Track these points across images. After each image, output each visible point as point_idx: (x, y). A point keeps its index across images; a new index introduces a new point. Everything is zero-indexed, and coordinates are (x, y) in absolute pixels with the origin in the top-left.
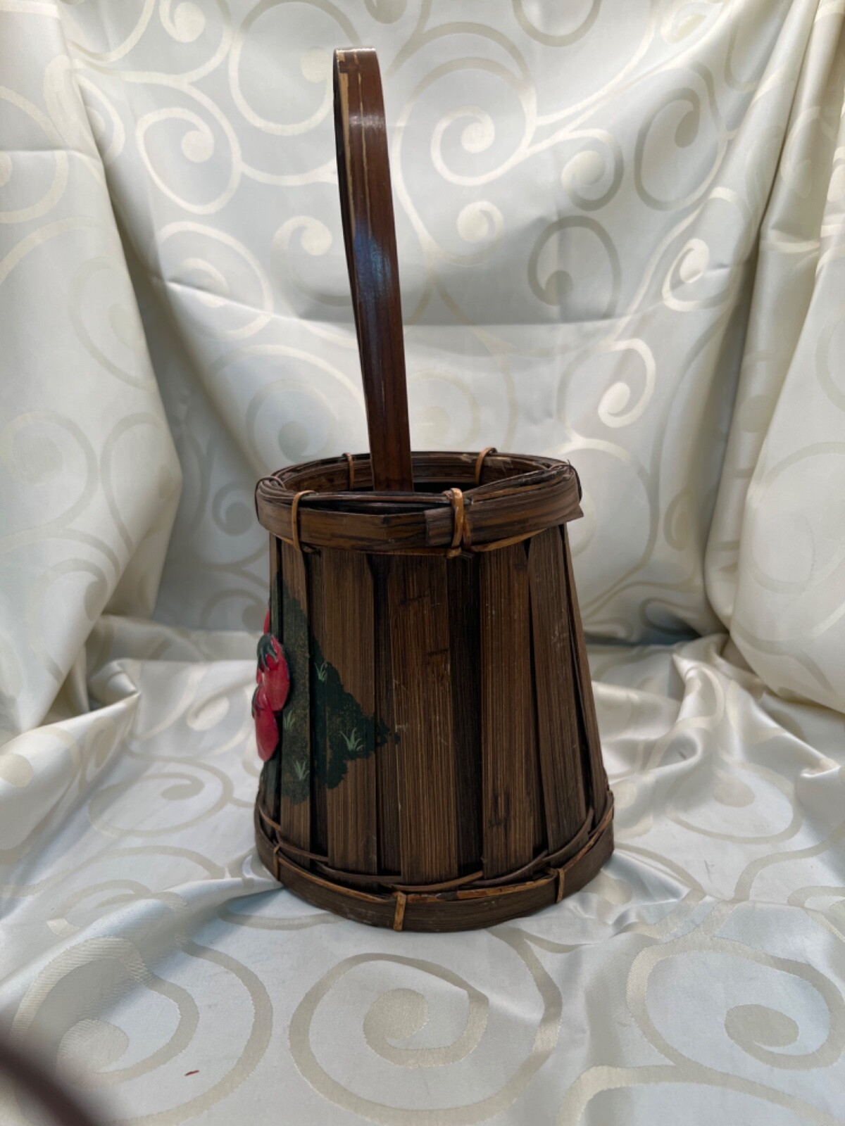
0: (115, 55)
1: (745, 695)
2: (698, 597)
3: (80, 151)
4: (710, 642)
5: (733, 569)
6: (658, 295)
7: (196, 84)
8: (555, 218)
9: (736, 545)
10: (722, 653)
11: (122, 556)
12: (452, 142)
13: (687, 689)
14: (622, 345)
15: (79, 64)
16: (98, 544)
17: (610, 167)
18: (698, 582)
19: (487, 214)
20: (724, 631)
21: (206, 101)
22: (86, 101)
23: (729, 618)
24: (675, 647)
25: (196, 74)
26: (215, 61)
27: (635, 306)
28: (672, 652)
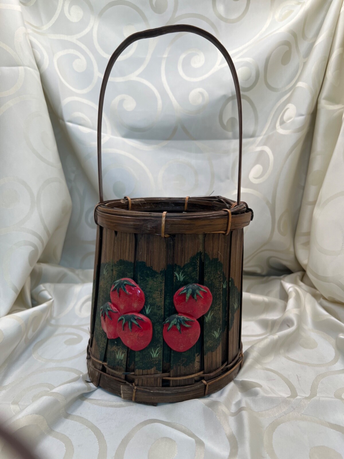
0: (46, 28)
1: (313, 299)
2: (292, 256)
3: (29, 67)
4: (297, 275)
5: (307, 244)
6: (274, 128)
7: (79, 40)
8: (230, 95)
9: (308, 234)
10: (302, 280)
11: (45, 239)
12: (186, 63)
13: (289, 297)
14: (259, 149)
15: (30, 31)
16: (34, 234)
17: (254, 74)
18: (292, 249)
19: (201, 94)
20: (303, 270)
21: (83, 46)
22: (32, 46)
23: (306, 265)
24: (282, 277)
25: (79, 36)
26: (87, 30)
27: (264, 132)
28: (281, 279)
